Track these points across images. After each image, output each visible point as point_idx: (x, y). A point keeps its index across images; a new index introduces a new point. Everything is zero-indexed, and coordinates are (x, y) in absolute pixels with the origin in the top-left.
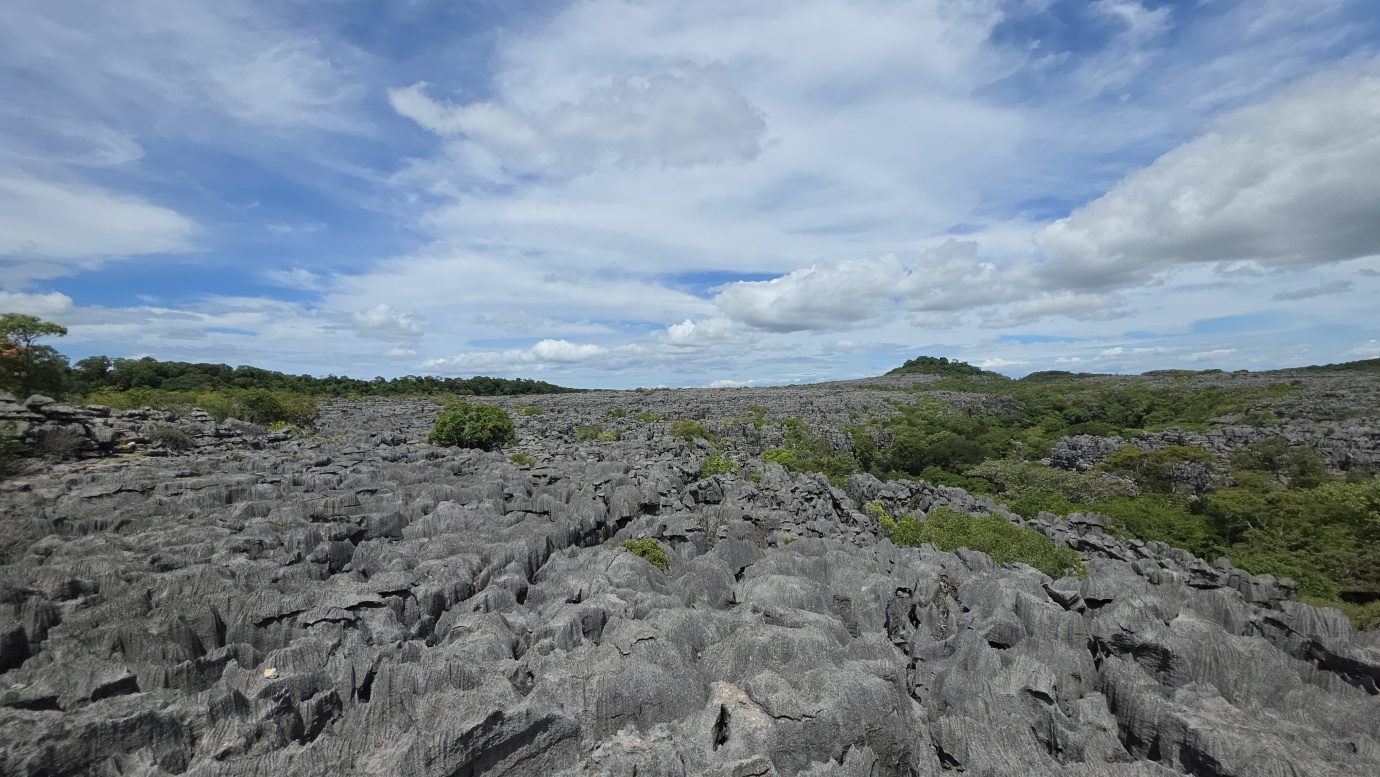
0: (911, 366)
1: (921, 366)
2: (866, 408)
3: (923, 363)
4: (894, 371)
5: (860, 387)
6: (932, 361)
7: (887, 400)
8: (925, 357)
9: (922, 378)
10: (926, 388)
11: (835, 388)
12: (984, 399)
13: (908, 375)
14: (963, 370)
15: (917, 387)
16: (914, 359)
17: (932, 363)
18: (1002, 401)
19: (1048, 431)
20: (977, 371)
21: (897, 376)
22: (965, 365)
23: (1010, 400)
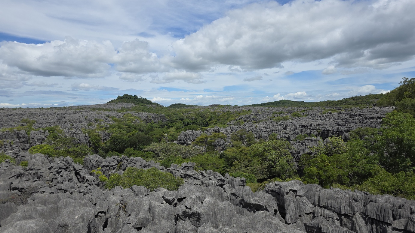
0: (120, 99)
1: (125, 99)
2: (96, 120)
3: (126, 97)
4: (112, 101)
5: (94, 109)
6: (130, 97)
7: (108, 116)
8: (127, 95)
9: (125, 105)
10: (128, 110)
11: (80, 109)
12: (153, 115)
13: (119, 103)
14: (144, 102)
15: (123, 109)
16: (122, 96)
17: (130, 98)
18: (160, 116)
19: (177, 129)
20: (150, 103)
21: (113, 104)
22: (145, 99)
23: (163, 116)
